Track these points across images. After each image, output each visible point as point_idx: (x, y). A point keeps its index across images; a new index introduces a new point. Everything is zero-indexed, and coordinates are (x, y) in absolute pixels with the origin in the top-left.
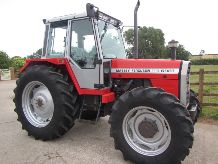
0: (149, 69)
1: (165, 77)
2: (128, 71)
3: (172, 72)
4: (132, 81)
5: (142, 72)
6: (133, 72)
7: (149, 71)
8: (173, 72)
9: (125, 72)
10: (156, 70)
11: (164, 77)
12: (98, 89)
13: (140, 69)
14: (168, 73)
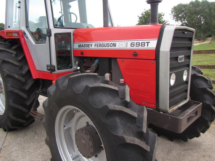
0: (115, 43)
1: (136, 55)
2: (90, 46)
3: (146, 46)
4: (97, 61)
5: (107, 48)
6: (96, 47)
7: (115, 46)
8: (148, 46)
9: (88, 48)
10: (124, 44)
11: (134, 55)
12: (50, 72)
13: (104, 43)
14: (140, 48)
